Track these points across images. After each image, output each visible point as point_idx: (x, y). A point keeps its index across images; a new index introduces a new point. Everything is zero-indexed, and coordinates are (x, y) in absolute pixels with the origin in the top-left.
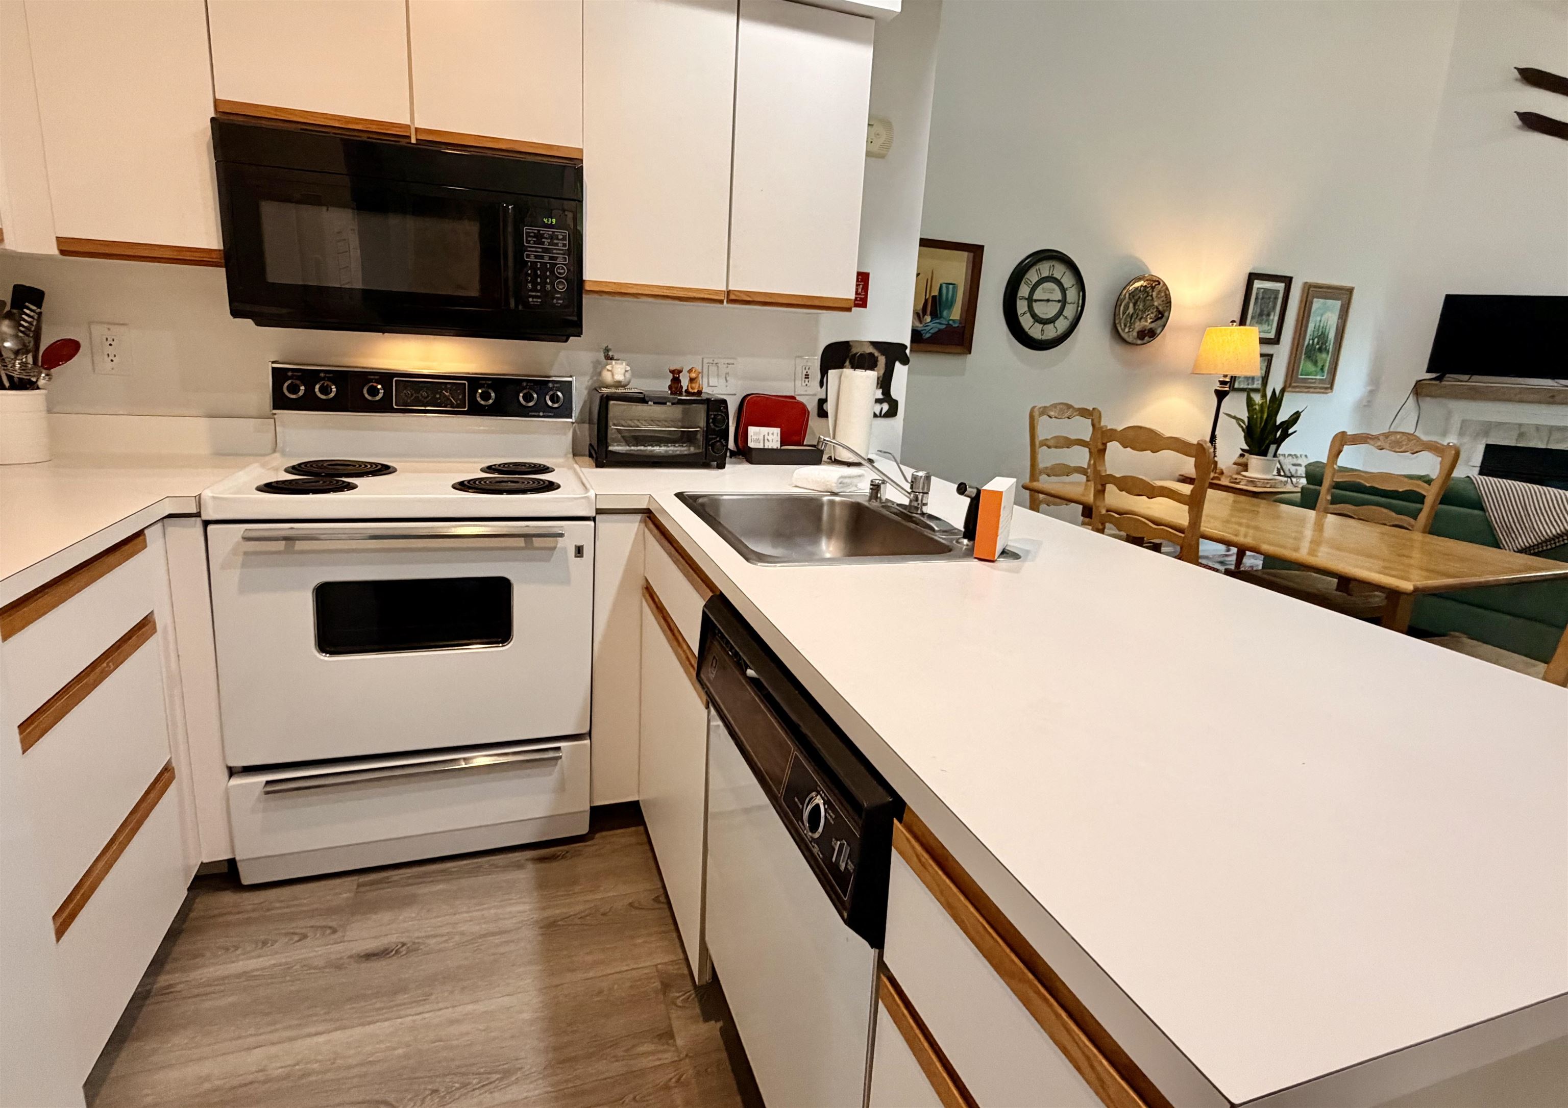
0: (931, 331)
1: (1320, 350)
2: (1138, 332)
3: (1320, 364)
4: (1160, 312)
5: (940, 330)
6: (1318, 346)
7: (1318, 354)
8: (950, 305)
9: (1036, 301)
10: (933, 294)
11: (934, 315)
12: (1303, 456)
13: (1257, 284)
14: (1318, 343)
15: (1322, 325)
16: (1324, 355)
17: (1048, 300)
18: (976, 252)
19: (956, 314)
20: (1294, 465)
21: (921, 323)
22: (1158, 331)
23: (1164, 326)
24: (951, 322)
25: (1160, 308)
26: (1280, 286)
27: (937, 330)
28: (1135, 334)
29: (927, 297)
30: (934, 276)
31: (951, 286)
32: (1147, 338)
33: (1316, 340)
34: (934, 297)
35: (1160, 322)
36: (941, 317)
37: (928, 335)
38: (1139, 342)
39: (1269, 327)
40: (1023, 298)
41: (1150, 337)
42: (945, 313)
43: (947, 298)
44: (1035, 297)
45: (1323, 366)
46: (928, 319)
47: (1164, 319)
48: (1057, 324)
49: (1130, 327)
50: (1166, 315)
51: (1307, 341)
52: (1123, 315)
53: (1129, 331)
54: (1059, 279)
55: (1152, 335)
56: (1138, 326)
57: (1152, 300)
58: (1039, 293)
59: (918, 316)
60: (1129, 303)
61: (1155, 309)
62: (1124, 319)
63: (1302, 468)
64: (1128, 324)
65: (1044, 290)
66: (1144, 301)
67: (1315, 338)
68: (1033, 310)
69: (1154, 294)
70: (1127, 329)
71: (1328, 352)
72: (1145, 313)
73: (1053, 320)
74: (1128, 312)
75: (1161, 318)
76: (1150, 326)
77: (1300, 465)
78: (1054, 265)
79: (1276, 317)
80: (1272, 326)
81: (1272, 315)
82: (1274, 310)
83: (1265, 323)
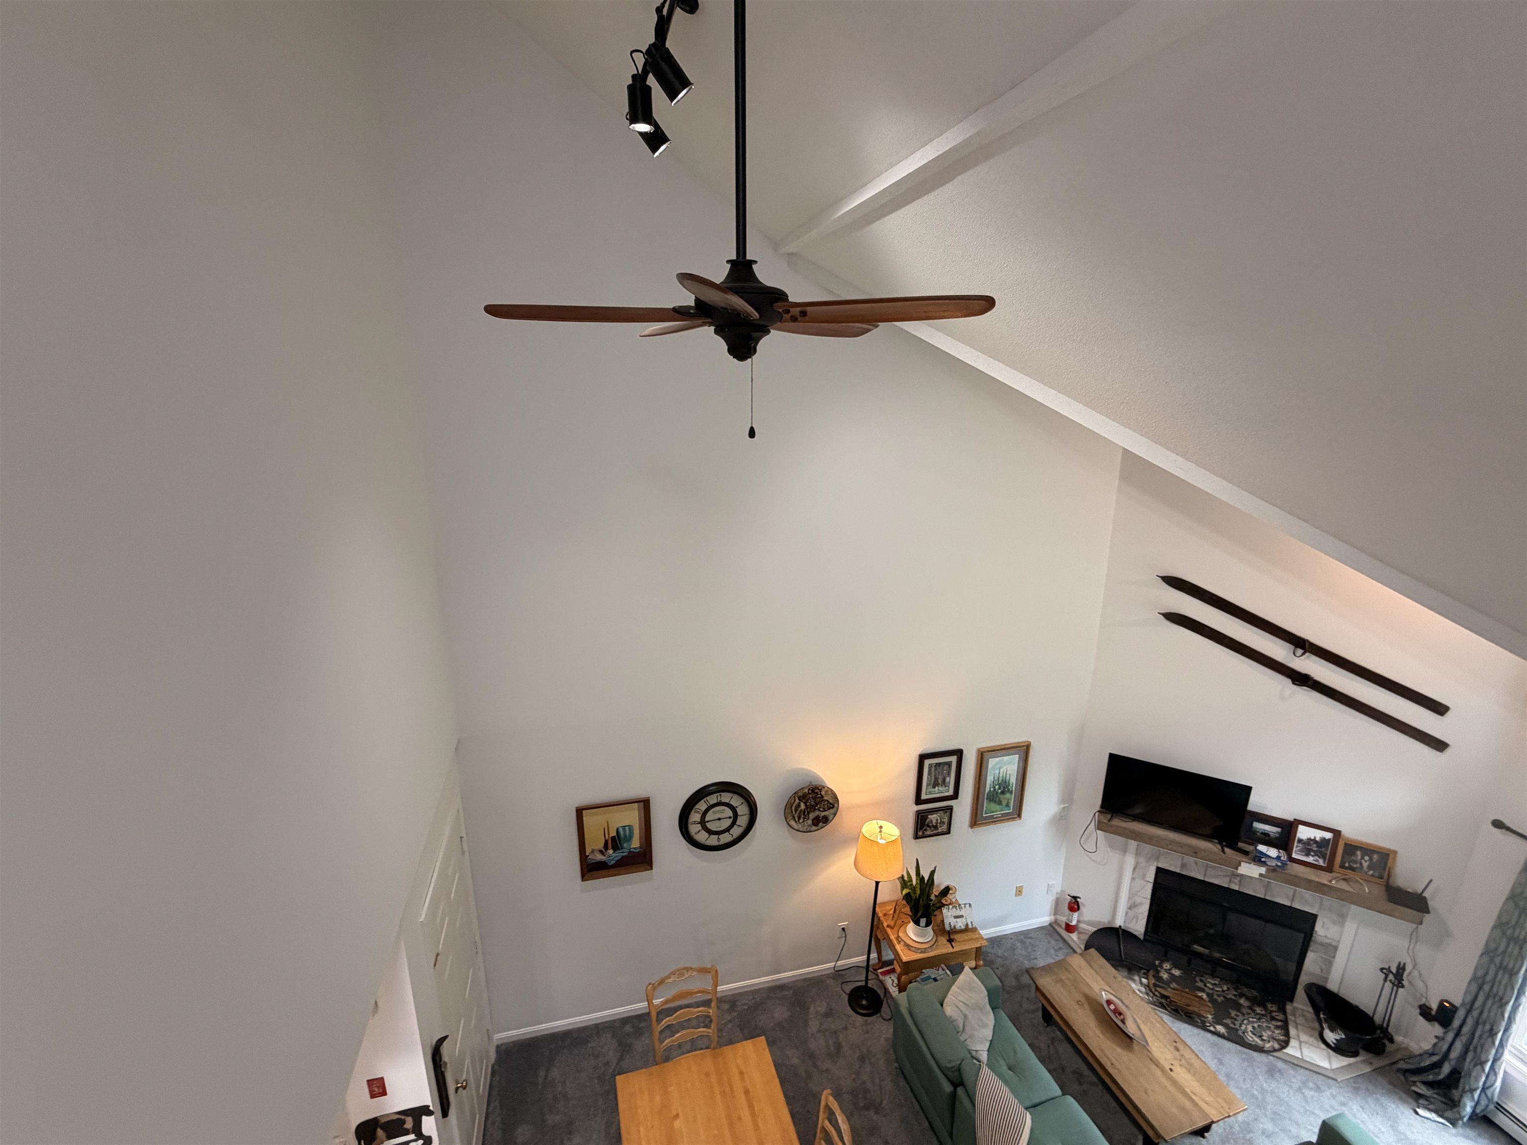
0: (616, 859)
1: (1003, 793)
2: (813, 820)
3: (1004, 803)
4: (831, 804)
5: (623, 857)
6: (999, 791)
7: (1001, 796)
8: (629, 838)
9: (708, 822)
10: (611, 835)
11: (616, 848)
12: (967, 906)
13: (927, 762)
14: (999, 788)
15: (1001, 775)
16: (1008, 795)
17: (719, 819)
18: (645, 804)
19: (635, 843)
20: (956, 917)
21: (605, 856)
22: (831, 819)
23: (835, 814)
24: (632, 850)
25: (831, 801)
26: (953, 759)
27: (620, 857)
28: (810, 822)
29: (607, 838)
30: (610, 826)
31: (627, 828)
32: (821, 824)
33: (997, 787)
34: (613, 838)
35: (832, 811)
36: (622, 848)
37: (613, 862)
38: (814, 828)
39: (947, 788)
40: (695, 823)
41: (824, 823)
42: (625, 845)
43: (625, 836)
44: (707, 819)
45: (1008, 803)
46: (611, 852)
47: (835, 809)
48: (731, 832)
49: (804, 818)
50: (836, 805)
51: (987, 790)
52: (796, 812)
53: (804, 821)
54: (728, 802)
55: (826, 820)
56: (812, 815)
57: (822, 797)
58: (710, 816)
59: (601, 852)
60: (799, 803)
61: (826, 802)
62: (797, 814)
63: (964, 919)
64: (802, 816)
65: (714, 813)
66: (815, 798)
67: (996, 785)
68: (707, 828)
69: (823, 793)
70: (801, 820)
71: (1011, 793)
72: (817, 806)
73: (728, 830)
74: (800, 809)
75: (832, 808)
76: (823, 814)
77: (962, 916)
78: (720, 795)
79: (951, 780)
80: (949, 786)
81: (948, 779)
82: (949, 774)
83: (942, 785)
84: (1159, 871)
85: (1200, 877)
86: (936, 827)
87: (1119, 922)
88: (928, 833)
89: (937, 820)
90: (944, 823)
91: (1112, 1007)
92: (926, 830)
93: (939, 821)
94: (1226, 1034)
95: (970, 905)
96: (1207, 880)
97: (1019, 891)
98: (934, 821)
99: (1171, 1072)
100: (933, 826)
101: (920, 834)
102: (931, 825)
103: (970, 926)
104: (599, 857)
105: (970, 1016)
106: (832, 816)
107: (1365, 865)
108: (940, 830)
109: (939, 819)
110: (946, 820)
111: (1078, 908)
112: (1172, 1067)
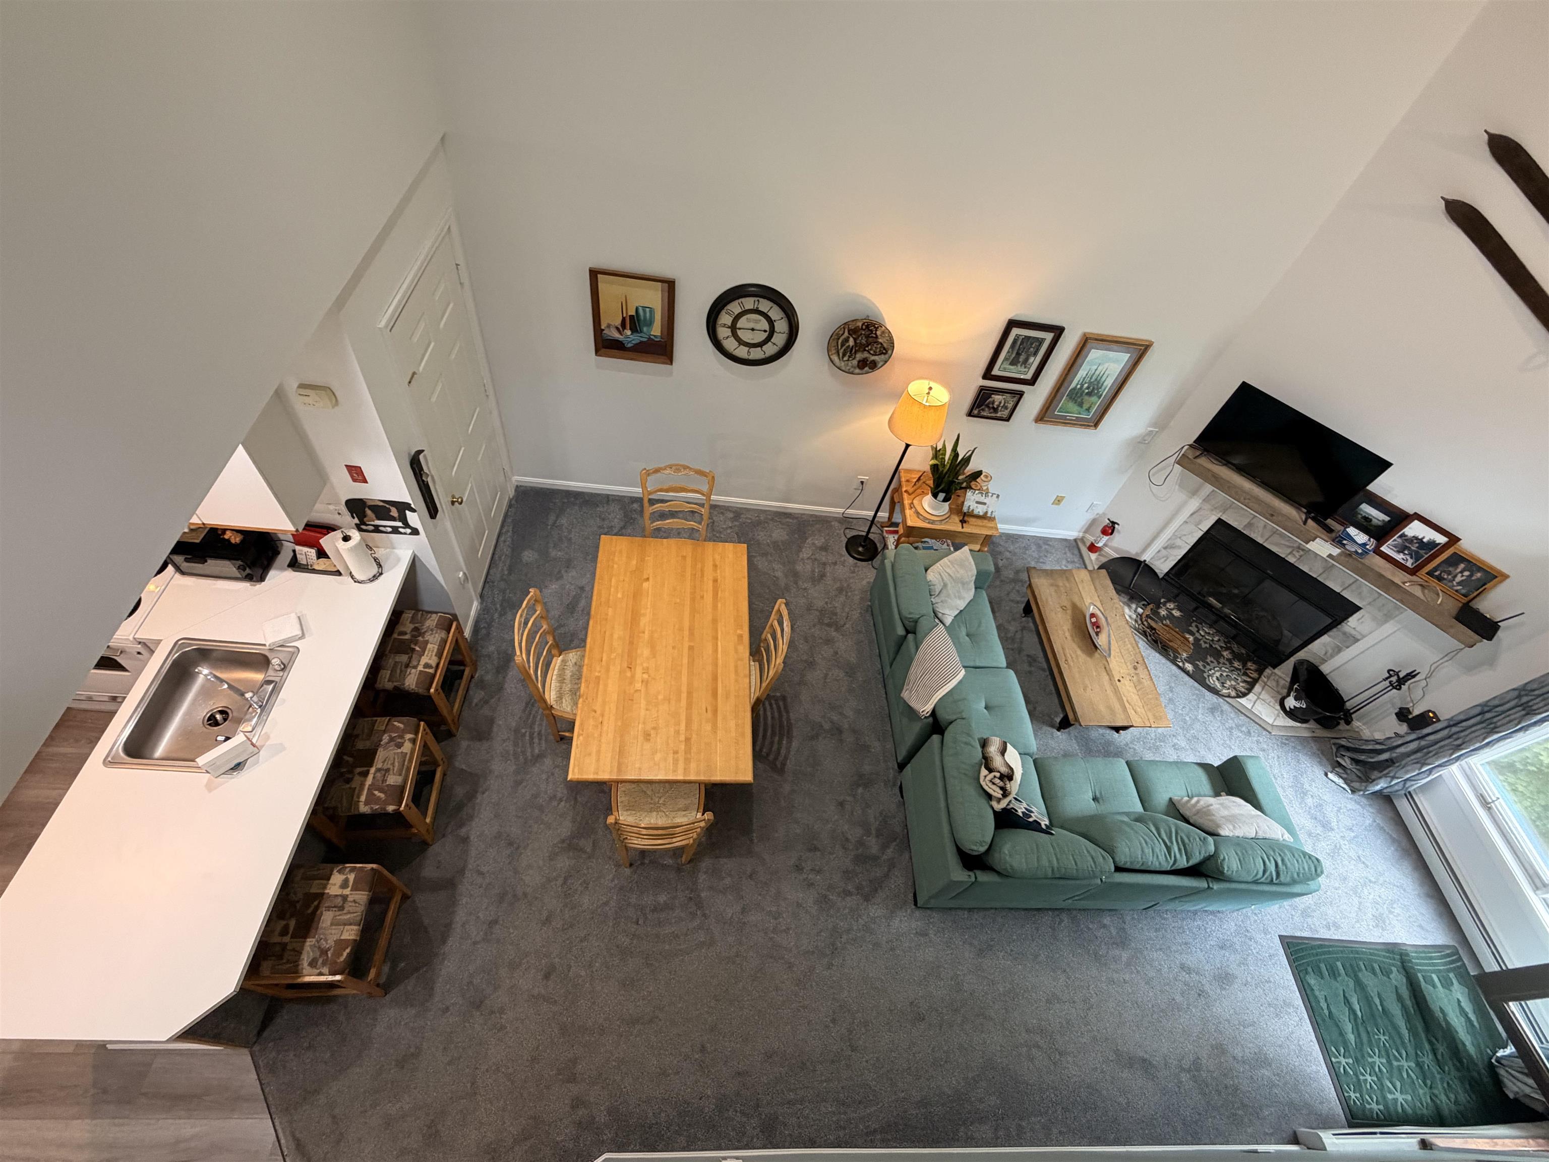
0: (633, 342)
1: (1089, 394)
2: (859, 362)
3: (1086, 406)
4: (884, 349)
5: (641, 342)
6: (1087, 391)
7: (1086, 398)
8: (650, 323)
9: (740, 329)
10: (630, 313)
11: (634, 330)
12: (995, 496)
13: (1015, 331)
14: (1088, 388)
15: (1097, 373)
16: (1094, 399)
17: (753, 330)
18: (670, 286)
19: (656, 330)
20: (978, 503)
21: (622, 335)
22: (880, 365)
23: (886, 362)
24: (652, 337)
25: (885, 345)
26: (1048, 337)
27: (639, 341)
28: (855, 362)
29: (625, 315)
30: (628, 301)
31: (648, 309)
32: (867, 369)
33: (1086, 385)
34: (631, 317)
35: (883, 356)
36: (641, 332)
37: (630, 345)
38: (857, 371)
39: (1027, 370)
40: (724, 325)
41: (870, 368)
42: (645, 329)
43: (645, 318)
44: (738, 325)
45: (1090, 407)
46: (628, 332)
47: (887, 356)
48: (764, 348)
49: (849, 357)
50: (890, 352)
51: (1073, 385)
52: (842, 346)
53: (848, 360)
54: (766, 312)
55: (874, 366)
56: (859, 356)
57: (877, 337)
58: (742, 323)
59: (617, 328)
60: (849, 337)
61: (880, 345)
62: (842, 350)
63: (985, 507)
64: (848, 354)
65: (748, 320)
66: (867, 337)
67: (1086, 383)
68: (738, 336)
69: (879, 333)
70: (845, 359)
71: (1099, 397)
72: (868, 346)
73: (760, 345)
74: (847, 344)
75: (885, 354)
76: (873, 358)
77: (985, 504)
78: (758, 301)
79: (1035, 361)
80: (1029, 368)
81: (1032, 359)
82: (1035, 354)
83: (1021, 366)
84: (1220, 522)
85: (1260, 540)
86: (995, 410)
87: (1146, 557)
88: (985, 414)
89: (1000, 403)
90: (1006, 408)
91: (1094, 620)
92: (983, 410)
93: (1002, 405)
94: (1191, 672)
95: (998, 496)
96: (1265, 544)
97: (1058, 501)
98: (996, 403)
99: (1118, 683)
100: (993, 408)
101: (976, 412)
102: (991, 406)
103: (989, 515)
104: (616, 335)
105: (949, 585)
106: (881, 363)
107: (1459, 578)
108: (999, 415)
109: (1003, 402)
110: (1010, 406)
111: (1112, 533)
112: (1121, 679)
